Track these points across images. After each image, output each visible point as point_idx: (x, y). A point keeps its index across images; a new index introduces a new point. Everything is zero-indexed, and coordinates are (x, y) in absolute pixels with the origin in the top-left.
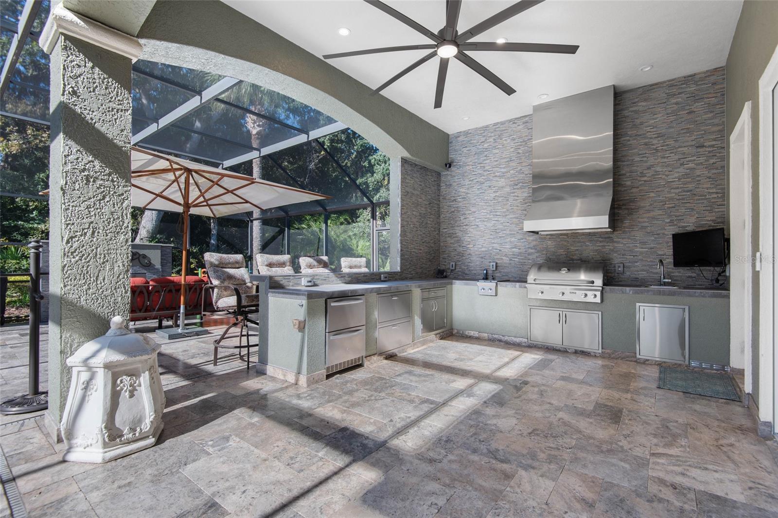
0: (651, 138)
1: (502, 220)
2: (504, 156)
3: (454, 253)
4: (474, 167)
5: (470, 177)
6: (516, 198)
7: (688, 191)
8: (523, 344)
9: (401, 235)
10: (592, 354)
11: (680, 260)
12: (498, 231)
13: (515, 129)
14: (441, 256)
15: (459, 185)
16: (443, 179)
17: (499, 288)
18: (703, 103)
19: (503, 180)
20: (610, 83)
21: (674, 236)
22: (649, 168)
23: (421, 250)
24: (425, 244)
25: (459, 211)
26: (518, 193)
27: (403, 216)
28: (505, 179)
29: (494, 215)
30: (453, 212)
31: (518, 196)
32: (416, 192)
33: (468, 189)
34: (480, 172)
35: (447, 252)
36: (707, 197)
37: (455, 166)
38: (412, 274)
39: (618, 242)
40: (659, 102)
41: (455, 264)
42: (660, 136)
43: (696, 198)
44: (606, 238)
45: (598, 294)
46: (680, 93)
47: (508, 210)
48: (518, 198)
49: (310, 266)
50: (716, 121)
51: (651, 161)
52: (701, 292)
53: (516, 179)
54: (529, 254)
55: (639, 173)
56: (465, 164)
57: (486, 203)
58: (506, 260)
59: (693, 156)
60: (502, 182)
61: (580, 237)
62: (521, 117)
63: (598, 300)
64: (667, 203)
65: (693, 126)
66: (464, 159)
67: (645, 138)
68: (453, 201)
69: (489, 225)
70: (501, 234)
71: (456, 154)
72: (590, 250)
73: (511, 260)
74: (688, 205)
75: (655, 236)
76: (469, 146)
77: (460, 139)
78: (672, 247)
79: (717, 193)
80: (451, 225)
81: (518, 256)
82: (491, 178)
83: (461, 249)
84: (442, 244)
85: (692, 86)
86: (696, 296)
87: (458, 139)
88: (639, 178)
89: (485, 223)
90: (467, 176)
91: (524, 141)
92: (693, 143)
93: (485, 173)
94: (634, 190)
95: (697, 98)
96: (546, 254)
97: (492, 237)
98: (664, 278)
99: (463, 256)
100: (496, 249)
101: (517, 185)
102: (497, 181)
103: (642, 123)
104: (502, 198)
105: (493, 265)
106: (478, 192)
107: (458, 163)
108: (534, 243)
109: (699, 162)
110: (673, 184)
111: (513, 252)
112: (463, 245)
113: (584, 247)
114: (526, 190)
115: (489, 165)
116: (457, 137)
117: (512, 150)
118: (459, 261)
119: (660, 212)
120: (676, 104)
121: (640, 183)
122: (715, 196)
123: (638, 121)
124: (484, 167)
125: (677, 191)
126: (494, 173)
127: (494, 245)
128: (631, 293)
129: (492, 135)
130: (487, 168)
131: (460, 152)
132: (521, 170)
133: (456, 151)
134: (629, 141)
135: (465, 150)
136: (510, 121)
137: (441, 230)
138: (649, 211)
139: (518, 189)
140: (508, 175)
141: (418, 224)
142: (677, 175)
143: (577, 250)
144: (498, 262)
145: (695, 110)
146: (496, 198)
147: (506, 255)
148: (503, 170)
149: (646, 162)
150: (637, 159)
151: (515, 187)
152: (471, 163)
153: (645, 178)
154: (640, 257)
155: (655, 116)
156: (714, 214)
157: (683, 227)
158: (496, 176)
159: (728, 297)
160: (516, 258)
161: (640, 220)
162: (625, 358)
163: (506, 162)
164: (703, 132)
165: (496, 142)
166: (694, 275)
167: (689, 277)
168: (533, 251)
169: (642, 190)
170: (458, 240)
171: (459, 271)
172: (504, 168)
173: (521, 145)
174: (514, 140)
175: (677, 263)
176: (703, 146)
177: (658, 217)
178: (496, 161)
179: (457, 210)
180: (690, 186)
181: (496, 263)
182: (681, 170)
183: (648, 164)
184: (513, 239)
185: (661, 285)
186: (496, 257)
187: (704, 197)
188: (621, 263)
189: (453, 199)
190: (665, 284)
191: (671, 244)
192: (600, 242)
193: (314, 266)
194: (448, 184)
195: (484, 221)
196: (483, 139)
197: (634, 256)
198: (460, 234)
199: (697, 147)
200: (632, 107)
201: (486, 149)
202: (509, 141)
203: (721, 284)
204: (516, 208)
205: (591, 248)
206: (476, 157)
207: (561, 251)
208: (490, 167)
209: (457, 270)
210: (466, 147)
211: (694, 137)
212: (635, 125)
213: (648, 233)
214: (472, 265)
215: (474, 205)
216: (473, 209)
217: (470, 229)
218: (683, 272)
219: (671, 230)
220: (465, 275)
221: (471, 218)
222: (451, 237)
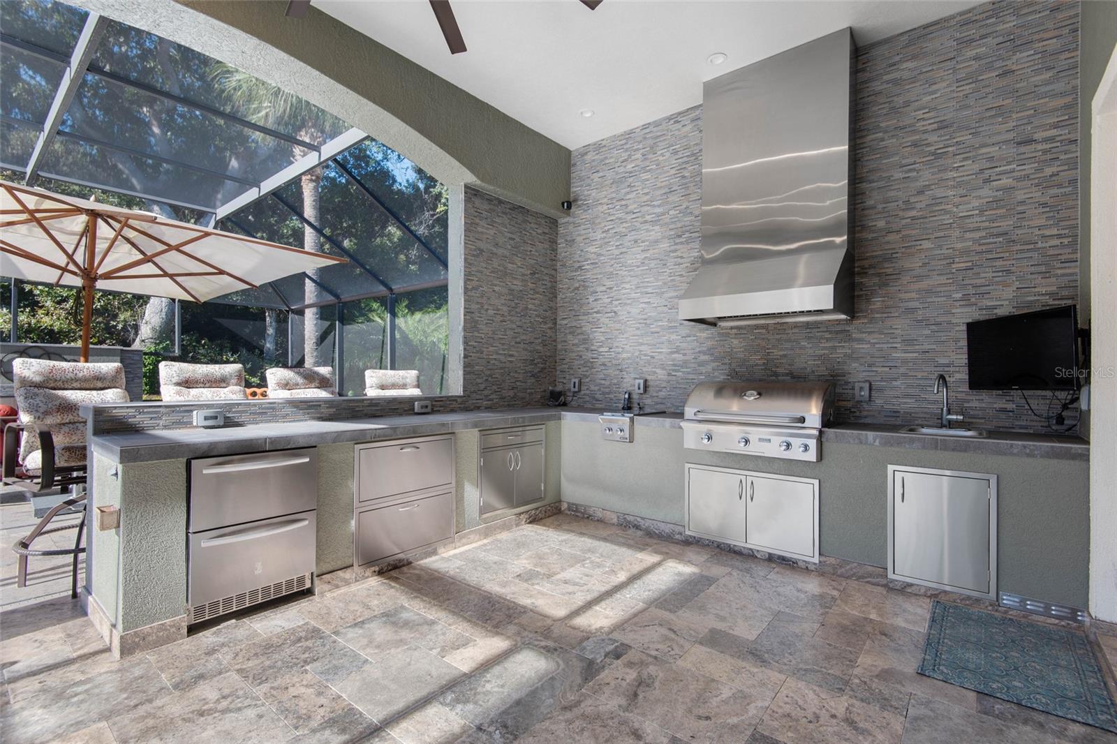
0: (925, 132)
1: (655, 301)
2: (659, 185)
3: (579, 362)
4: (610, 206)
5: (603, 225)
6: (679, 260)
7: (998, 235)
8: (677, 537)
9: (465, 329)
10: (800, 564)
12: (648, 322)
13: (677, 133)
14: (558, 368)
15: (587, 241)
16: (561, 230)
17: (637, 427)
18: (1032, 52)
19: (657, 228)
20: (844, 24)
21: (969, 325)
22: (921, 192)
23: (512, 356)
24: (522, 345)
25: (586, 287)
27: (469, 293)
28: (662, 226)
29: (641, 293)
30: (577, 289)
31: (682, 257)
32: (500, 251)
33: (601, 246)
34: (620, 216)
35: (567, 360)
36: (1040, 245)
37: (579, 206)
38: (492, 400)
39: (860, 340)
40: (942, 58)
41: (580, 383)
42: (942, 126)
43: (1015, 248)
44: (837, 332)
45: (812, 444)
46: (983, 37)
47: (665, 283)
48: (682, 261)
49: (286, 385)
50: (1060, 86)
51: (926, 177)
52: (1025, 447)
53: (679, 225)
54: (701, 364)
55: (901, 202)
56: (597, 203)
57: (630, 271)
58: (661, 374)
59: (1009, 163)
60: (656, 232)
61: (790, 331)
62: (688, 109)
63: (811, 456)
64: (957, 260)
65: (1010, 101)
66: (594, 193)
67: (915, 132)
68: (576, 270)
69: (635, 310)
70: (653, 328)
71: (582, 186)
72: (807, 356)
73: (669, 375)
74: (1000, 263)
75: (933, 327)
76: (603, 171)
77: (588, 157)
78: (966, 349)
79: (1059, 236)
80: (573, 313)
81: (682, 367)
82: (637, 224)
83: (589, 355)
84: (559, 347)
85: (1008, 18)
86: (1012, 454)
87: (586, 157)
88: (901, 214)
89: (628, 308)
90: (600, 223)
91: (693, 154)
92: (1011, 136)
93: (630, 217)
94: (891, 237)
95: (1019, 43)
96: (730, 364)
97: (639, 332)
98: (949, 412)
99: (593, 368)
100: (645, 355)
101: (680, 236)
102: (648, 231)
103: (907, 104)
104: (655, 262)
105: (639, 385)
106: (617, 252)
107: (585, 200)
108: (710, 343)
109: (1023, 173)
110: (968, 221)
111: (674, 360)
112: (593, 348)
113: (798, 351)
114: (696, 245)
115: (635, 202)
116: (582, 155)
117: (673, 172)
118: (586, 377)
119: (943, 280)
120: (977, 58)
121: (904, 222)
122: (1056, 242)
123: (899, 101)
124: (626, 206)
125: (977, 235)
126: (643, 216)
127: (642, 348)
128: (877, 443)
129: (641, 146)
130: (631, 208)
131: (588, 181)
132: (687, 208)
133: (581, 179)
134: (883, 140)
135: (596, 177)
136: (669, 118)
137: (558, 322)
138: (920, 278)
139: (682, 243)
140: (666, 219)
141: (505, 308)
142: (976, 203)
143: (785, 356)
144: (649, 378)
145: (1014, 68)
146: (646, 262)
147: (663, 367)
148: (658, 210)
149: (916, 179)
150: (897, 175)
151: (678, 240)
152: (605, 200)
153: (913, 213)
154: (902, 370)
155: (934, 87)
156: (1053, 280)
157: (988, 308)
158: (646, 222)
159: (1085, 457)
160: (678, 371)
161: (902, 296)
162: (863, 577)
163: (662, 195)
164: (1032, 112)
165: (646, 159)
166: (1010, 406)
167: (1004, 410)
168: (706, 358)
169: (908, 236)
170: (584, 339)
171: (584, 395)
172: (659, 206)
173: (687, 162)
174: (675, 152)
175: (976, 382)
176: (1030, 141)
177: (938, 289)
178: (647, 194)
179: (583, 286)
180: (1006, 224)
181: (646, 381)
182: (986, 192)
183: (920, 184)
184: (674, 337)
185: (942, 426)
186: (644, 369)
187: (1032, 246)
188: (866, 381)
189: (577, 265)
190: (951, 425)
191: (964, 343)
192: (828, 340)
193: (297, 385)
194: (569, 239)
195: (626, 304)
196: (625, 155)
197: (890, 367)
198: (587, 328)
199: (1019, 143)
200: (888, 73)
201: (631, 172)
202: (668, 155)
203: (1070, 428)
204: (678, 278)
205: (810, 352)
206: (614, 188)
207: (756, 359)
208: (636, 206)
209: (582, 392)
210: (598, 171)
211: (1011, 124)
212: (894, 108)
213: (919, 321)
214: (607, 383)
215: (610, 275)
216: (608, 283)
217: (604, 319)
218: (987, 402)
219: (965, 315)
220: (593, 407)
221: (605, 299)
222: (573, 333)
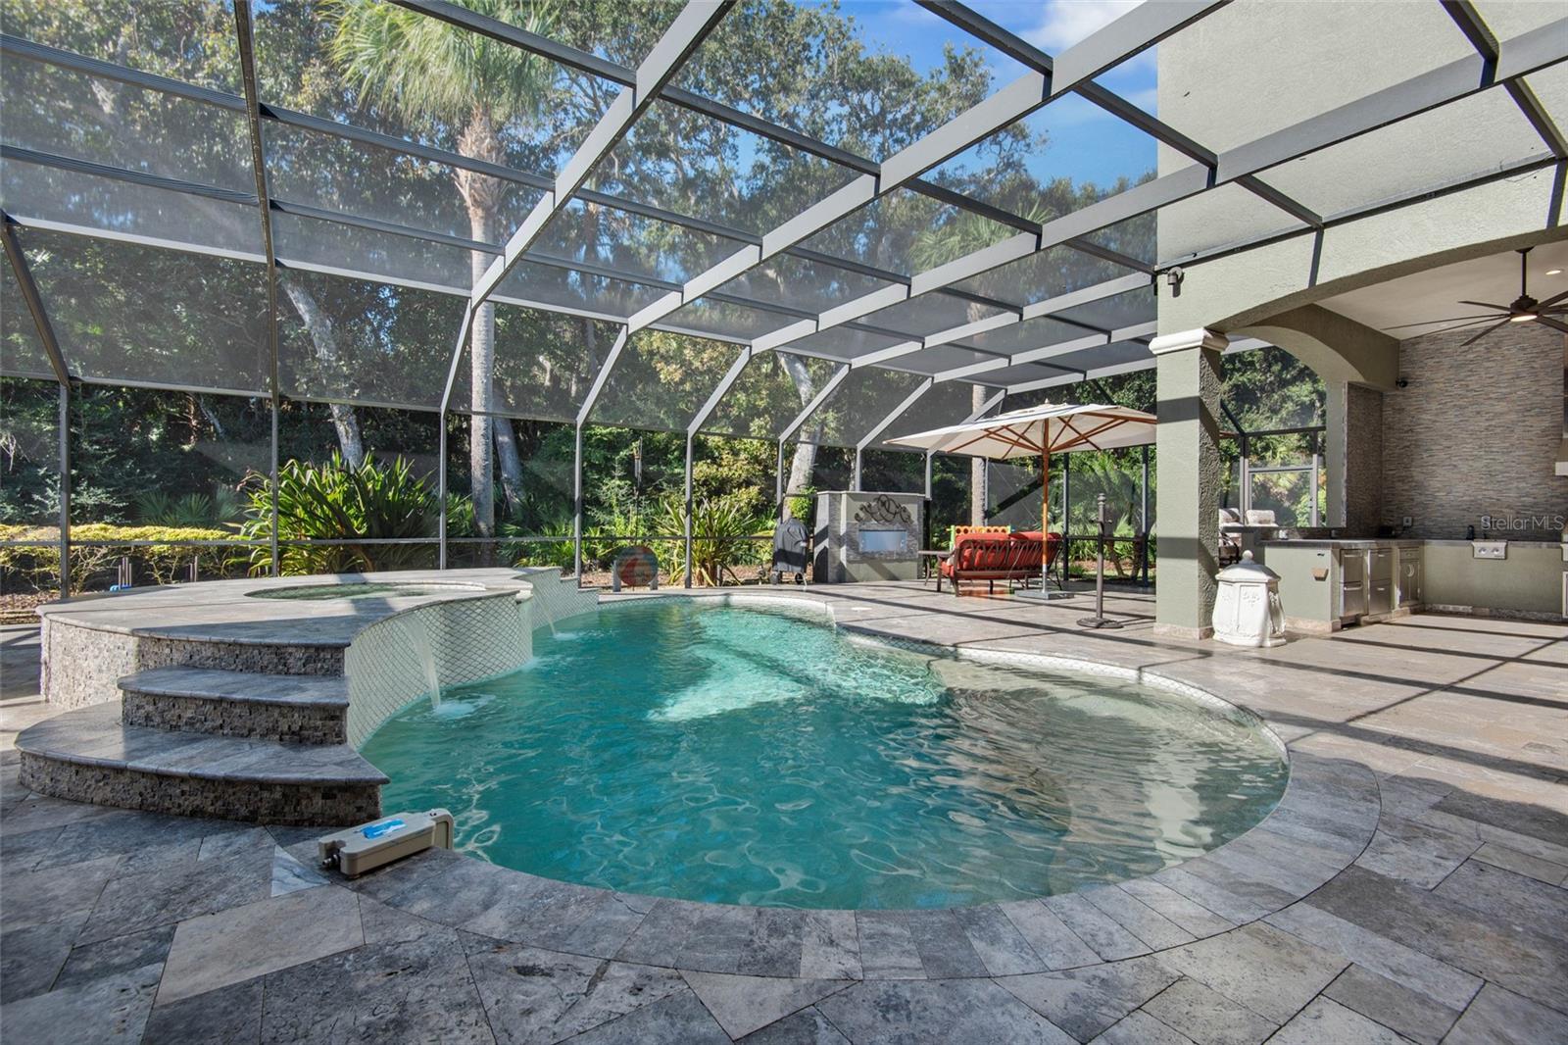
1: (1502, 458)
2: (1505, 371)
3: (1410, 504)
4: (1448, 385)
5: (1439, 398)
6: (1528, 428)
8: (1553, 620)
12: (1493, 473)
14: (1384, 508)
15: (1420, 410)
16: (1391, 402)
17: (1510, 549)
19: (1503, 404)
23: (1364, 499)
24: (1368, 491)
25: (1417, 446)
26: (1530, 421)
28: (1508, 402)
29: (1486, 452)
30: (1408, 446)
31: (1531, 426)
33: (1437, 415)
34: (1460, 392)
35: (1396, 502)
37: (1413, 383)
41: (1413, 519)
47: (1512, 445)
48: (1531, 429)
53: (1528, 402)
54: (1552, 505)
56: (1431, 381)
57: (1471, 435)
58: (1509, 513)
60: (1501, 407)
66: (1428, 374)
68: (1407, 432)
69: (1478, 465)
70: (1499, 478)
71: (1415, 368)
76: (1439, 357)
77: (1422, 346)
80: (1403, 465)
81: (1532, 507)
82: (1481, 400)
83: (1423, 498)
84: (1385, 491)
87: (1416, 346)
89: (1471, 463)
90: (1435, 397)
91: (1543, 352)
93: (1470, 394)
97: (1482, 481)
99: (1427, 508)
100: (1491, 498)
101: (1529, 411)
102: (1492, 405)
104: (1502, 429)
106: (1456, 420)
107: (1417, 379)
111: (1523, 502)
112: (1427, 492)
114: (1548, 417)
115: (1477, 383)
116: (1414, 344)
117: (1521, 363)
118: (1421, 515)
124: (1467, 386)
126: (1487, 394)
127: (1487, 493)
129: (1483, 341)
130: (1471, 387)
131: (1420, 365)
133: (1413, 362)
135: (1430, 362)
137: (1386, 472)
139: (1531, 416)
140: (1514, 397)
141: (1362, 465)
146: (1491, 428)
148: (1504, 390)
151: (1526, 414)
152: (1442, 380)
158: (1490, 398)
160: (1527, 510)
163: (1508, 379)
165: (1489, 352)
170: (1416, 486)
171: (1417, 528)
172: (1505, 387)
174: (1524, 349)
178: (1491, 377)
179: (1415, 445)
184: (1522, 485)
186: (1490, 509)
189: (1407, 428)
194: (1397, 408)
195: (1467, 460)
198: (1420, 477)
201: (1472, 361)
204: (1527, 441)
206: (1452, 371)
208: (1478, 386)
209: (1414, 527)
210: (1432, 358)
214: (1445, 519)
215: (1448, 437)
216: (1446, 443)
217: (1440, 471)
220: (1430, 535)
221: (1442, 455)
222: (1403, 481)
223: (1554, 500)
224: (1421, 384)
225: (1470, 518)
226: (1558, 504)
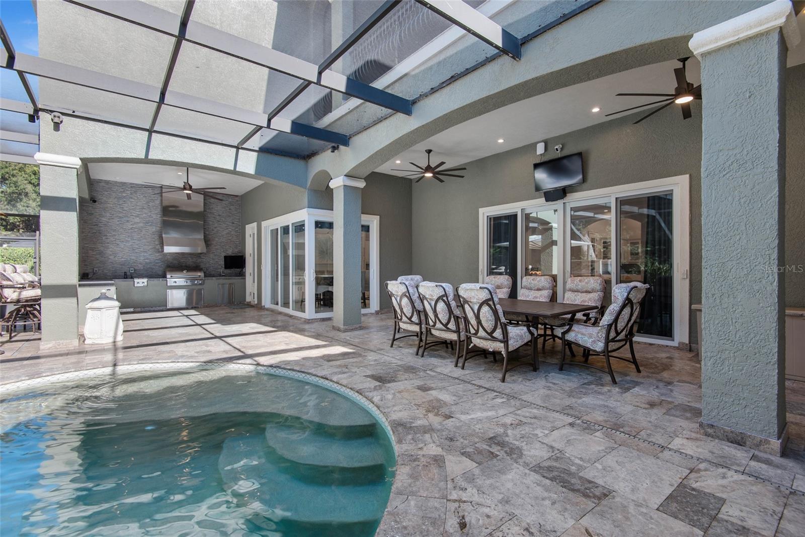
1: (137, 242)
3: (97, 262)
4: (114, 206)
5: (110, 211)
7: (229, 240)
11: (226, 267)
12: (134, 249)
15: (101, 216)
17: (149, 282)
18: (234, 207)
19: (138, 219)
20: (202, 188)
21: (224, 257)
25: (100, 233)
26: (148, 228)
28: (140, 218)
29: (131, 239)
31: (150, 230)
33: (109, 219)
34: (120, 210)
37: (97, 201)
41: (98, 269)
42: (219, 215)
43: (231, 243)
46: (226, 200)
47: (142, 237)
50: (238, 215)
51: (216, 225)
53: (148, 220)
54: (157, 263)
55: (211, 229)
56: (106, 203)
57: (125, 230)
58: (140, 266)
59: (230, 226)
60: (137, 220)
61: (186, 255)
64: (222, 243)
65: (231, 214)
66: (105, 199)
68: (95, 225)
69: (128, 244)
70: (136, 251)
71: (98, 194)
72: (190, 261)
73: (144, 266)
74: (229, 245)
75: (218, 256)
76: (110, 192)
77: (103, 184)
79: (238, 242)
80: (93, 242)
82: (129, 216)
83: (103, 259)
85: (230, 199)
88: (211, 231)
91: (152, 200)
92: (231, 221)
93: (124, 212)
94: (210, 236)
95: (232, 204)
96: (168, 263)
97: (130, 252)
98: (222, 274)
99: (105, 264)
100: (133, 260)
101: (148, 223)
102: (133, 218)
103: (213, 208)
104: (137, 229)
105: (131, 270)
106: (118, 223)
107: (99, 200)
108: (160, 257)
109: (233, 229)
110: (224, 236)
111: (146, 262)
112: (105, 256)
114: (155, 227)
116: (97, 182)
117: (144, 202)
118: (102, 267)
119: (220, 247)
120: (225, 204)
121: (212, 233)
123: (211, 207)
124: (123, 208)
125: (225, 239)
126: (131, 213)
127: (131, 257)
128: (216, 279)
129: (130, 189)
130: (126, 209)
131: (102, 193)
132: (151, 215)
133: (97, 191)
134: (207, 214)
135: (106, 193)
136: (142, 185)
138: (215, 246)
140: (142, 216)
142: (225, 233)
143: (185, 261)
144: (136, 268)
146: (133, 229)
147: (141, 264)
148: (138, 213)
149: (214, 225)
150: (211, 223)
152: (111, 203)
156: (237, 249)
157: (228, 254)
158: (132, 215)
159: (245, 279)
163: (140, 208)
164: (234, 218)
165: (132, 194)
166: (232, 271)
167: (230, 272)
169: (213, 237)
170: (100, 253)
171: (101, 274)
175: (226, 268)
176: (234, 223)
177: (219, 249)
178: (133, 206)
180: (230, 238)
181: (134, 269)
182: (227, 231)
186: (133, 265)
187: (234, 243)
190: (223, 276)
191: (223, 260)
195: (123, 242)
196: (122, 190)
198: (101, 249)
199: (232, 223)
200: (210, 200)
201: (125, 197)
202: (142, 197)
203: (242, 275)
206: (116, 200)
208: (128, 209)
209: (99, 273)
211: (231, 219)
213: (215, 255)
214: (113, 269)
215: (114, 231)
216: (114, 233)
217: (111, 246)
218: (228, 271)
219: (223, 254)
221: (112, 239)
222: (93, 250)
223: (157, 261)
224: (102, 203)
225: (126, 269)
226: (159, 263)
